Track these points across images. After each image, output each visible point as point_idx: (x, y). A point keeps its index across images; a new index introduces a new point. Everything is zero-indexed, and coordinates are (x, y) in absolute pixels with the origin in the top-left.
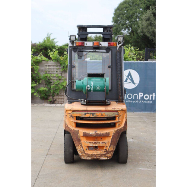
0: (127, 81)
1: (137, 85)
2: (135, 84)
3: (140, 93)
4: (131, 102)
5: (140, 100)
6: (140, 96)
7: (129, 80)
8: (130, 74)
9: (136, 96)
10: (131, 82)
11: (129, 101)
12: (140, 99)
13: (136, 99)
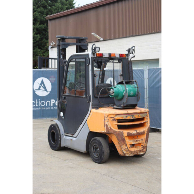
0: (41, 89)
1: (49, 92)
2: (47, 91)
3: (52, 100)
4: (45, 108)
5: (52, 107)
6: (52, 103)
7: (42, 88)
8: (42, 82)
9: (48, 103)
10: (44, 89)
11: (42, 108)
12: (52, 105)
13: (48, 106)
